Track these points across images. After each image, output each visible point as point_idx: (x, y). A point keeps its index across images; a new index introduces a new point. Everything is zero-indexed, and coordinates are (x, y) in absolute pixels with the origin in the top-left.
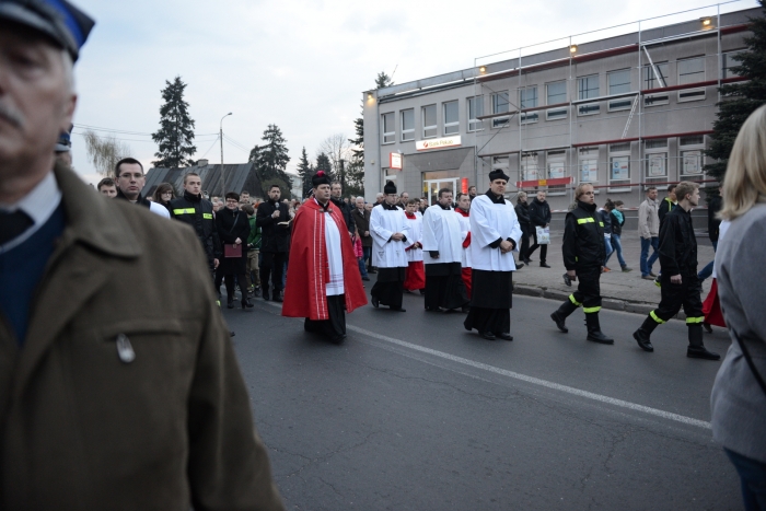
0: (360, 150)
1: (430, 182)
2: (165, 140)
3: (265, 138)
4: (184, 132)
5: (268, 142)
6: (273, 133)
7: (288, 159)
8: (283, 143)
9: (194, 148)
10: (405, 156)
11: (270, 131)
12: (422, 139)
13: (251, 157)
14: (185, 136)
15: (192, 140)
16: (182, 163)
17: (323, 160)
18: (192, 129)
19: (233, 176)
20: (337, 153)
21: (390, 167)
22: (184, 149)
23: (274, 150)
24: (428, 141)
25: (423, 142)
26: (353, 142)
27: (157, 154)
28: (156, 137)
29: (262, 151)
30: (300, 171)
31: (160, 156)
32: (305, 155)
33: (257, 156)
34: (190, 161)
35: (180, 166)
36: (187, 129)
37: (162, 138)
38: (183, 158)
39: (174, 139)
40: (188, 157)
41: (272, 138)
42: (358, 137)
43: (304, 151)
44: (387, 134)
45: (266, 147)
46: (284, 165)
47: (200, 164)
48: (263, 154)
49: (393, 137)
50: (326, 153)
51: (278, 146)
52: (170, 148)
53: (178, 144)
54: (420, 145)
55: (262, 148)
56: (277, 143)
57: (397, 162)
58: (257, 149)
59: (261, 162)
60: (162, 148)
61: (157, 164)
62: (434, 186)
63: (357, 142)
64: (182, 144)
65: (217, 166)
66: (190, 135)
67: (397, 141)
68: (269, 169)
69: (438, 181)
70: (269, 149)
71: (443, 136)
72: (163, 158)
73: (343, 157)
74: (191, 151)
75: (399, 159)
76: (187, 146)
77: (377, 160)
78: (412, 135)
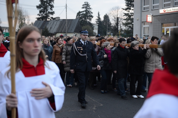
0: (127, 13)
1: (165, 28)
2: (42, 8)
3: (83, 8)
4: (50, 5)
5: (84, 9)
6: (87, 6)
7: (92, 17)
8: (91, 10)
9: (54, 12)
10: (154, 16)
11: (85, 5)
12: (163, 8)
13: (77, 16)
14: (50, 7)
15: (53, 9)
16: (49, 18)
17: (106, 17)
18: (53, 4)
19: (70, 25)
20: (116, 15)
21: (147, 21)
22: (49, 13)
23: (87, 13)
24: (166, 9)
25: (163, 9)
26: (124, 9)
27: (38, 15)
28: (38, 7)
29: (81, 13)
30: (97, 22)
31: (40, 15)
32: (99, 15)
33: (80, 16)
34: (52, 18)
35: (48, 20)
36: (51, 4)
37: (41, 8)
38: (49, 16)
39: (46, 8)
40: (51, 16)
41: (86, 8)
42: (126, 7)
43: (99, 13)
44: (145, 6)
45: (83, 11)
46: (90, 19)
47: (57, 19)
48: (82, 15)
49: (148, 8)
50: (107, 14)
51: (88, 11)
52: (44, 12)
53: (47, 10)
54: (162, 11)
55: (82, 12)
56: (88, 10)
57: (150, 19)
58: (80, 12)
59: (81, 18)
60: (40, 12)
61: (38, 19)
62: (168, 30)
63: (126, 10)
64: (49, 10)
65: (64, 20)
66: (52, 6)
67: (150, 10)
68: (84, 21)
69: (170, 28)
70: (84, 13)
71: (174, 7)
72: (41, 16)
73: (118, 16)
74: (52, 13)
75: (151, 18)
76: (50, 11)
77: (140, 18)
78: (158, 6)
